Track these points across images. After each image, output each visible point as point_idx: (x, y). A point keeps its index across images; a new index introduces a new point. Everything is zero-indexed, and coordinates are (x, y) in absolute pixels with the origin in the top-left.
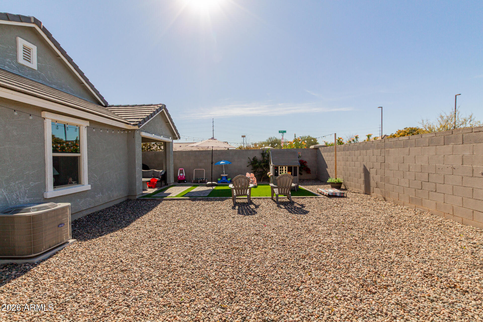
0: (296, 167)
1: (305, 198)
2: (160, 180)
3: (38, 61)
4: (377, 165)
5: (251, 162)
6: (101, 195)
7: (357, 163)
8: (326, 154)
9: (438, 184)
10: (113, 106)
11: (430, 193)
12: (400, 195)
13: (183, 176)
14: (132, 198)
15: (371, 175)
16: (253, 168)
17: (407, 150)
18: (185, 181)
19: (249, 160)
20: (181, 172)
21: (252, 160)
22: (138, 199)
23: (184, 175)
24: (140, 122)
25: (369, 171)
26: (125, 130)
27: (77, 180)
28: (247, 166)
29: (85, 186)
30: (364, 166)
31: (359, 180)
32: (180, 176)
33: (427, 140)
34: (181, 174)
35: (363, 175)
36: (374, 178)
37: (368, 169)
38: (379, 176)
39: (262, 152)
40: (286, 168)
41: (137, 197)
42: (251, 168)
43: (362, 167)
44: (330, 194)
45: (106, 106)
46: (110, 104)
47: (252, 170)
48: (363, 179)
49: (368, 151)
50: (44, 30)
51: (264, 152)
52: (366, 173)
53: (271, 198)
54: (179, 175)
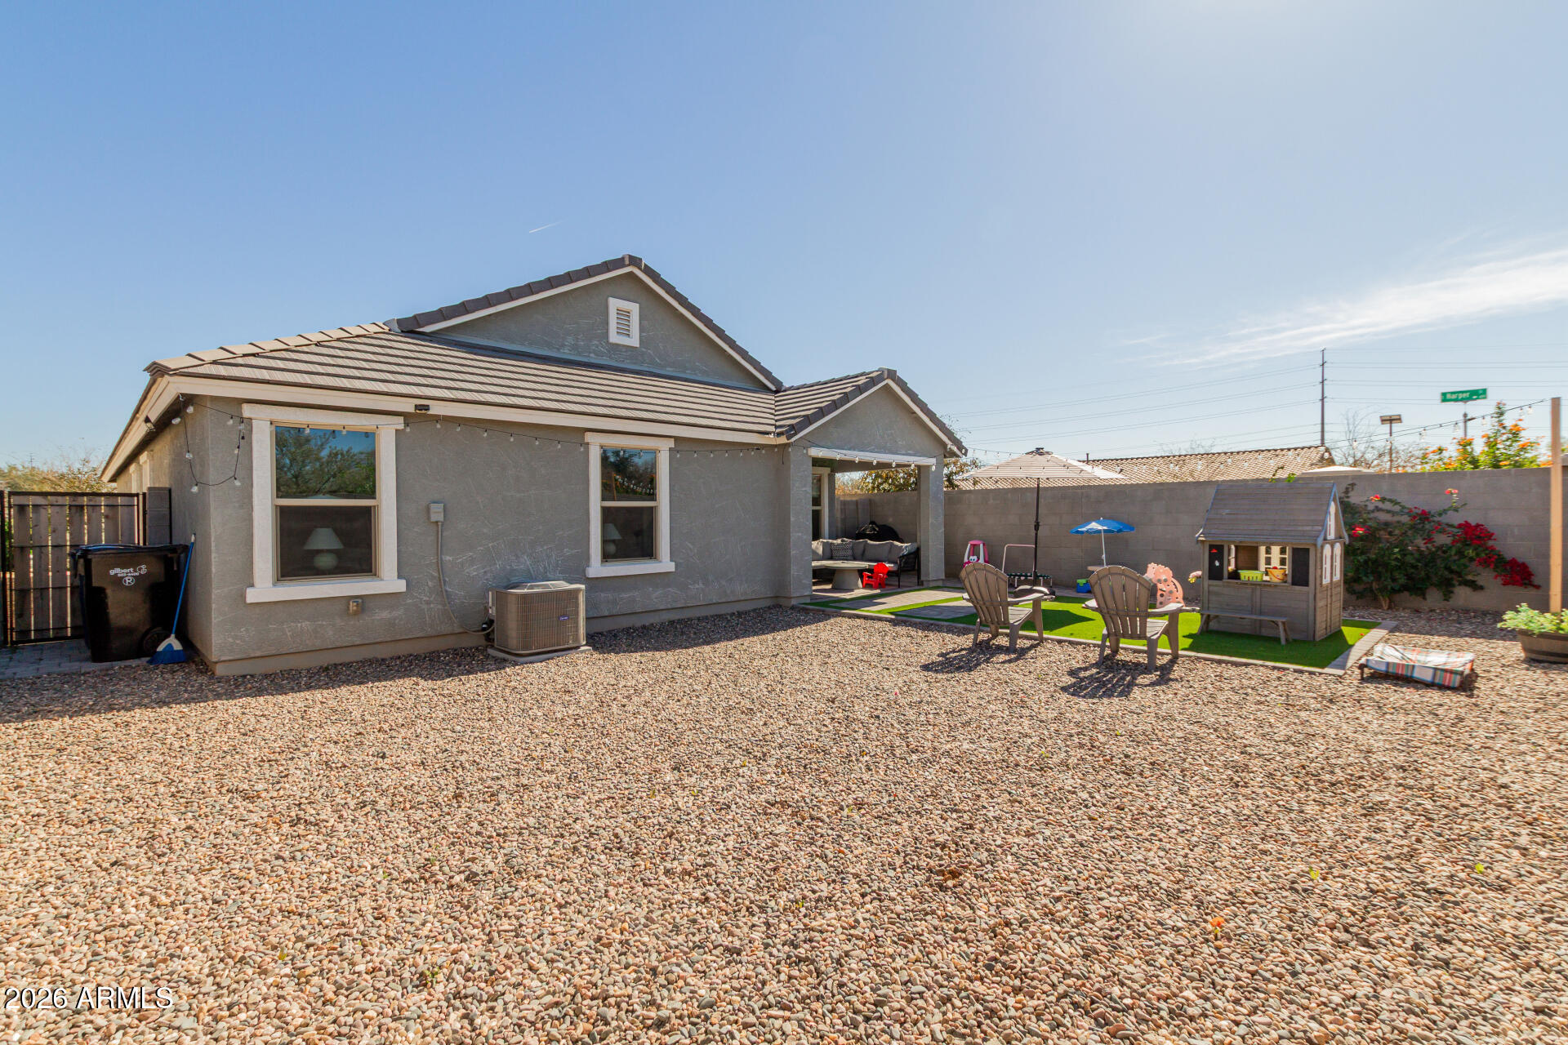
2: (895, 569)
3: (642, 329)
6: (701, 585)
10: (791, 388)
14: (782, 602)
20: (974, 551)
22: (793, 608)
24: (792, 427)
26: (759, 447)
27: (647, 551)
29: (664, 564)
34: (973, 558)
40: (1283, 551)
41: (794, 602)
45: (777, 392)
46: (787, 385)
50: (648, 271)
53: (1098, 646)
54: (966, 560)
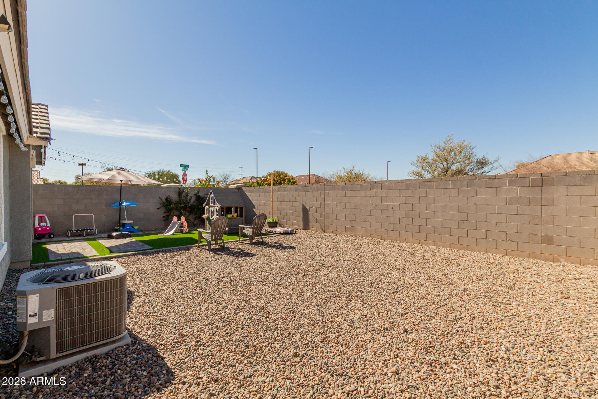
0: (242, 208)
1: (266, 237)
4: (317, 205)
5: (164, 203)
7: (295, 203)
8: (253, 194)
9: (366, 216)
11: (361, 222)
12: (338, 226)
13: (47, 227)
15: (310, 213)
16: (166, 211)
17: (344, 192)
18: (52, 236)
19: (160, 199)
20: (41, 219)
21: (164, 201)
23: (49, 225)
25: (308, 209)
28: (158, 209)
30: (303, 205)
31: (298, 218)
32: (40, 227)
33: (359, 186)
34: (43, 224)
35: (301, 213)
36: (313, 215)
37: (308, 208)
38: (319, 213)
39: (177, 190)
41: (29, 264)
42: (163, 211)
43: (301, 206)
44: (285, 232)
47: (164, 213)
48: (301, 217)
49: (308, 193)
51: (181, 190)
52: (305, 211)
54: (37, 226)
